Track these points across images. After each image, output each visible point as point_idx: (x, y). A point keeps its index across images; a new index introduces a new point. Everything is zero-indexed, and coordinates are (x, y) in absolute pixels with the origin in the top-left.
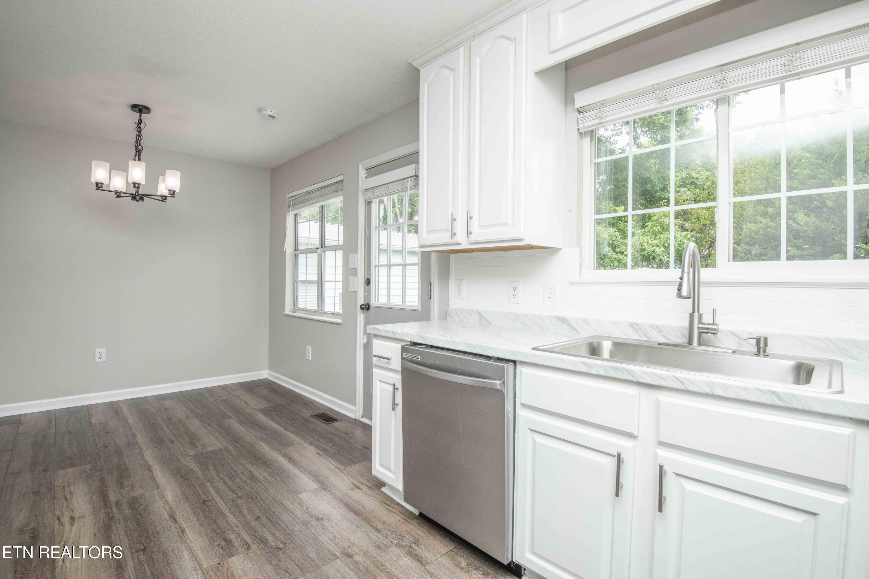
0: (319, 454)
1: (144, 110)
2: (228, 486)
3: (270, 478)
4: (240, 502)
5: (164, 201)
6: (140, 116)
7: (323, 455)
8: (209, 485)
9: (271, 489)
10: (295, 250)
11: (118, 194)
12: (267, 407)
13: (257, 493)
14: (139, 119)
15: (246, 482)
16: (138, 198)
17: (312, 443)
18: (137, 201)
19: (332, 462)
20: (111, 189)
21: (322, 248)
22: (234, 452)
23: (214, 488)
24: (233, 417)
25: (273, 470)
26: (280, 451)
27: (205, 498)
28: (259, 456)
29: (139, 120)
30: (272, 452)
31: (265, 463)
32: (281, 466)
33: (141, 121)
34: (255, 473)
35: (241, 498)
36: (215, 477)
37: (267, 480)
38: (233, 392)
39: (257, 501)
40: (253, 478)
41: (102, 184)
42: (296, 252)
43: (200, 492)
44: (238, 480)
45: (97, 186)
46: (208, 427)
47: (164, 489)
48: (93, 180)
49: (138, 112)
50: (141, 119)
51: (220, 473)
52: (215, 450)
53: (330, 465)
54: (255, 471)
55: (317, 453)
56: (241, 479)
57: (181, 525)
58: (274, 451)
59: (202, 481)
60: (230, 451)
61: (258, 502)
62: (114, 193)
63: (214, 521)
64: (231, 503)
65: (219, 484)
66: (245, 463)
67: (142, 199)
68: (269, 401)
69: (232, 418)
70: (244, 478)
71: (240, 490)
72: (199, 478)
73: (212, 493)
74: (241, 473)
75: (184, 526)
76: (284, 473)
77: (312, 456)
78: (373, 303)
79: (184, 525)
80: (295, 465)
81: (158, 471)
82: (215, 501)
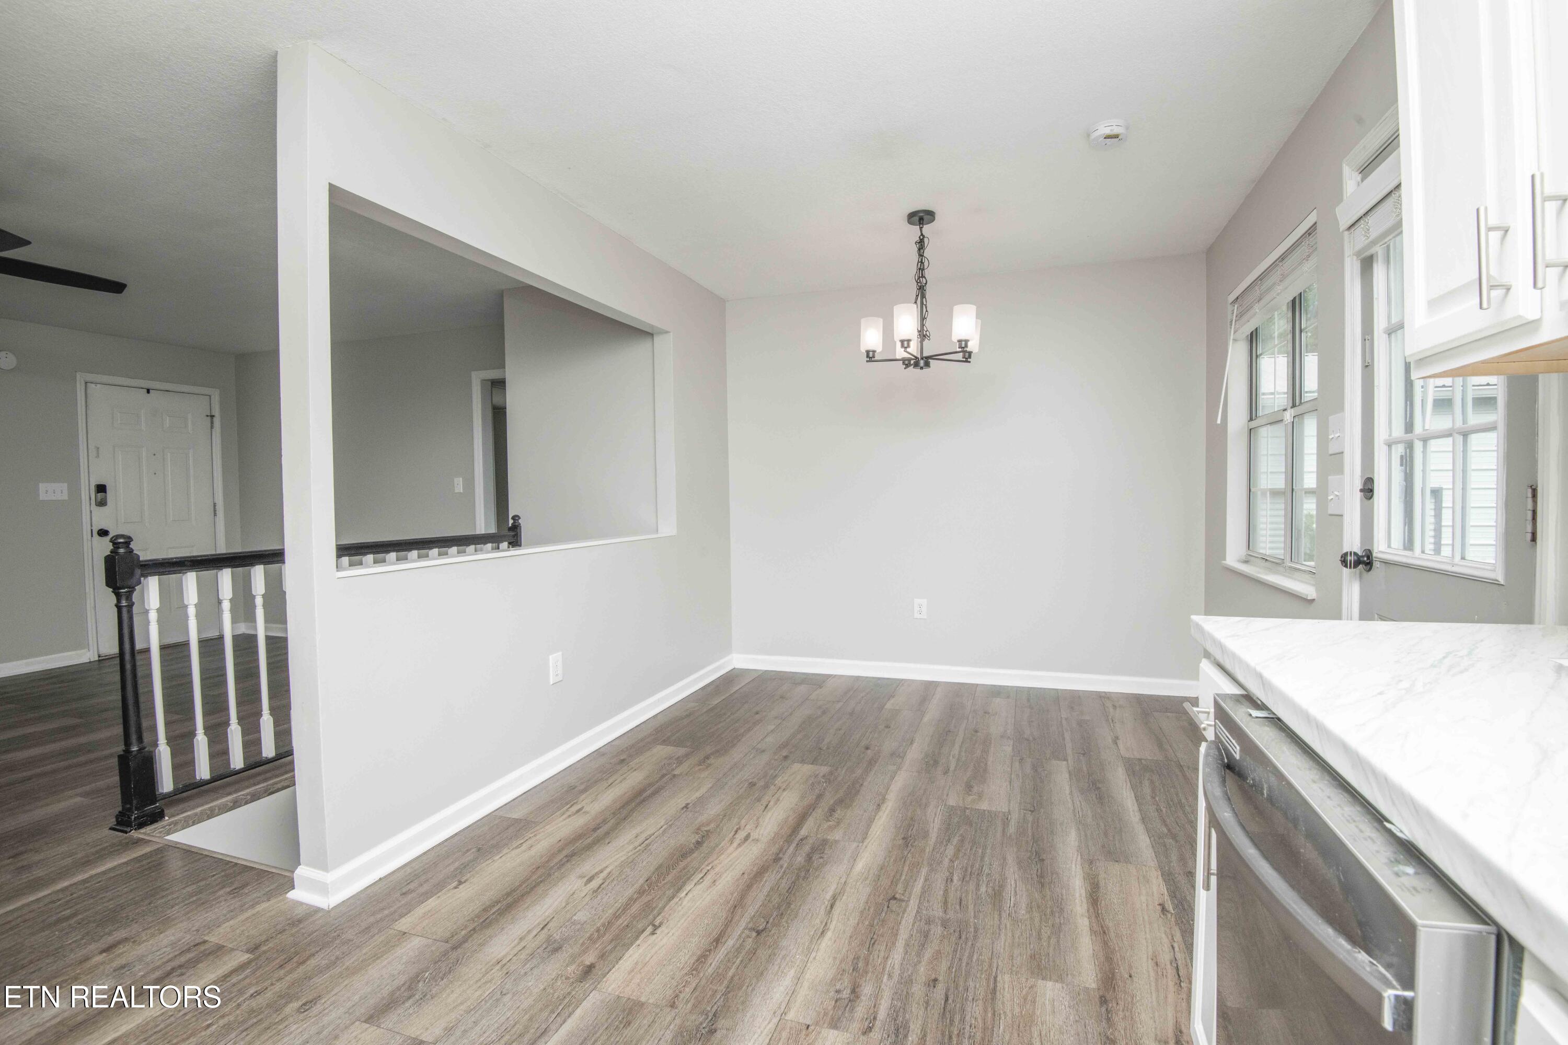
0: (1164, 910)
1: (926, 218)
2: (946, 890)
3: (1023, 912)
4: (937, 930)
5: (967, 361)
6: (921, 228)
7: (1169, 915)
8: (924, 871)
9: (1006, 935)
10: (1251, 419)
11: (907, 362)
12: (1145, 760)
13: (976, 931)
14: (920, 234)
15: (978, 897)
16: (922, 363)
17: (1170, 874)
18: (922, 368)
19: (1176, 945)
20: (898, 358)
21: (1294, 406)
22: (1012, 829)
23: (926, 880)
24: (1070, 758)
25: (1044, 897)
26: (1091, 862)
27: (899, 891)
28: (1044, 856)
29: (920, 237)
30: (1074, 859)
31: (1041, 876)
32: (1064, 897)
33: (924, 237)
34: (1009, 886)
35: (945, 924)
36: (946, 862)
37: (1015, 912)
38: (1111, 710)
39: (963, 946)
40: (997, 895)
41: (874, 352)
42: (1253, 424)
43: (903, 877)
44: (972, 886)
45: (868, 356)
46: (1017, 764)
47: (866, 847)
48: (863, 349)
49: (918, 223)
50: (922, 234)
51: (957, 858)
52: (988, 811)
53: (1167, 948)
54: (1013, 882)
55: (1160, 905)
56: (978, 887)
57: (830, 920)
58: (1079, 857)
59: (921, 860)
60: (1008, 824)
61: (962, 948)
62: (901, 362)
63: (873, 941)
64: (923, 923)
65: (939, 879)
66: (1010, 859)
67: (927, 365)
68: (1160, 746)
69: (1067, 761)
70: (983, 889)
71: (958, 907)
72: (923, 851)
73: (915, 890)
74: (988, 875)
75: (832, 927)
76: (1057, 915)
77: (1144, 905)
78: (1380, 549)
79: (834, 923)
80: (1091, 910)
81: (887, 812)
82: (907, 906)
